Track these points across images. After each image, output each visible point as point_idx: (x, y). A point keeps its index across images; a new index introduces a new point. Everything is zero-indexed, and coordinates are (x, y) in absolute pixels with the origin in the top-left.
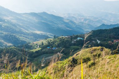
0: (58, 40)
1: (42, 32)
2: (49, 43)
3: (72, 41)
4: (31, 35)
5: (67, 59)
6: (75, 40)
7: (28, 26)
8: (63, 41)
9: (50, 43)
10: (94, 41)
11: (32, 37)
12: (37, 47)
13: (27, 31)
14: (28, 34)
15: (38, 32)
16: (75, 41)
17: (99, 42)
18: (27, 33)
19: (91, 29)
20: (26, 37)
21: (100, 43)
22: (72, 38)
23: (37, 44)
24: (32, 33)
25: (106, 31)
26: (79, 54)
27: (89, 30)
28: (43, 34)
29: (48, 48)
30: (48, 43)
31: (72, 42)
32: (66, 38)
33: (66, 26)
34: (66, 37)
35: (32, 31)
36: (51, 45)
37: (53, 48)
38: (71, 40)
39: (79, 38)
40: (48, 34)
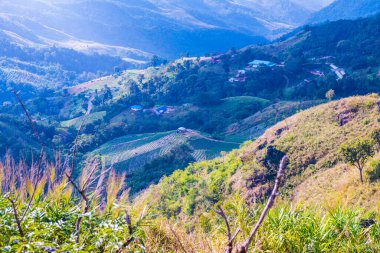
0: (170, 75)
1: (96, 45)
2: (134, 87)
3: (228, 76)
4: (51, 60)
5: (234, 150)
6: (243, 72)
7: (33, 19)
8: (195, 79)
9: (138, 90)
10: (318, 72)
11: (57, 67)
12: (85, 107)
13: (32, 45)
14: (40, 57)
15: (80, 46)
16: (241, 76)
17: (340, 74)
18: (32, 50)
19: (294, 21)
20: (33, 70)
21: (344, 76)
22: (227, 63)
23: (81, 96)
24: (54, 49)
25: (365, 25)
26: (287, 128)
27: (288, 26)
28: (100, 53)
29: (135, 109)
30: (131, 89)
31: (231, 79)
32: (203, 63)
33: (191, 13)
34: (202, 58)
35: (52, 43)
36: (145, 94)
37: (155, 109)
38: (228, 70)
39: (256, 63)
40: (121, 51)
